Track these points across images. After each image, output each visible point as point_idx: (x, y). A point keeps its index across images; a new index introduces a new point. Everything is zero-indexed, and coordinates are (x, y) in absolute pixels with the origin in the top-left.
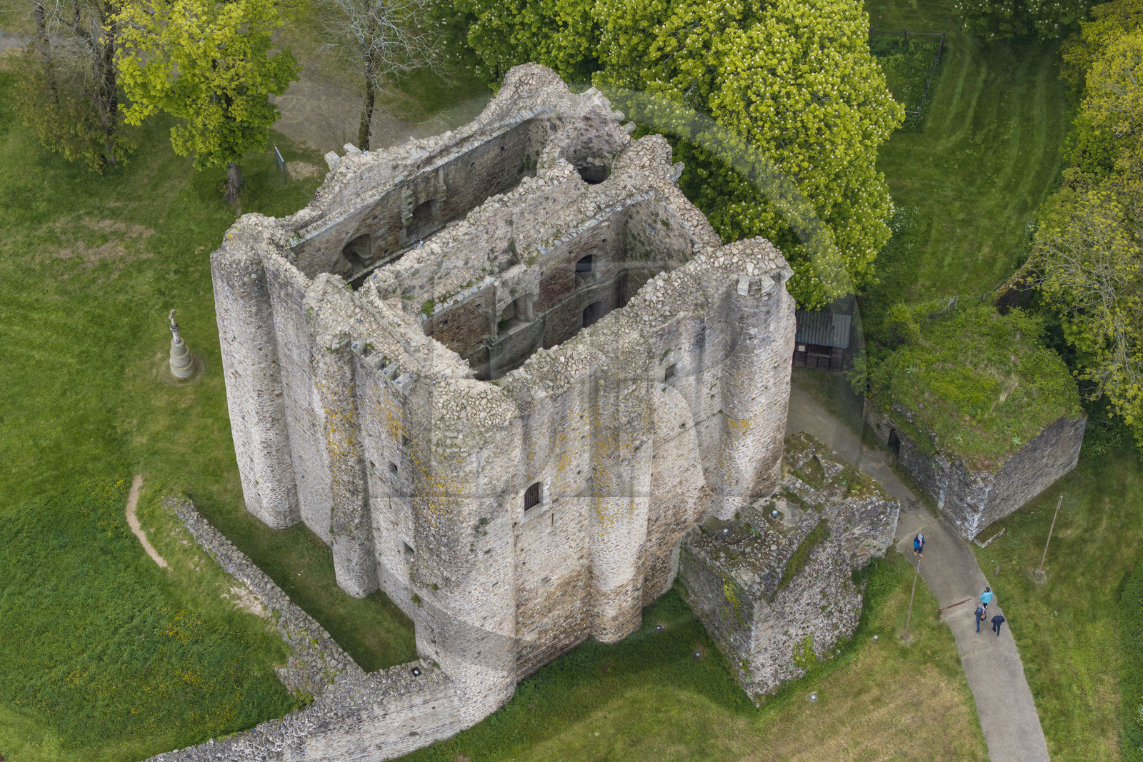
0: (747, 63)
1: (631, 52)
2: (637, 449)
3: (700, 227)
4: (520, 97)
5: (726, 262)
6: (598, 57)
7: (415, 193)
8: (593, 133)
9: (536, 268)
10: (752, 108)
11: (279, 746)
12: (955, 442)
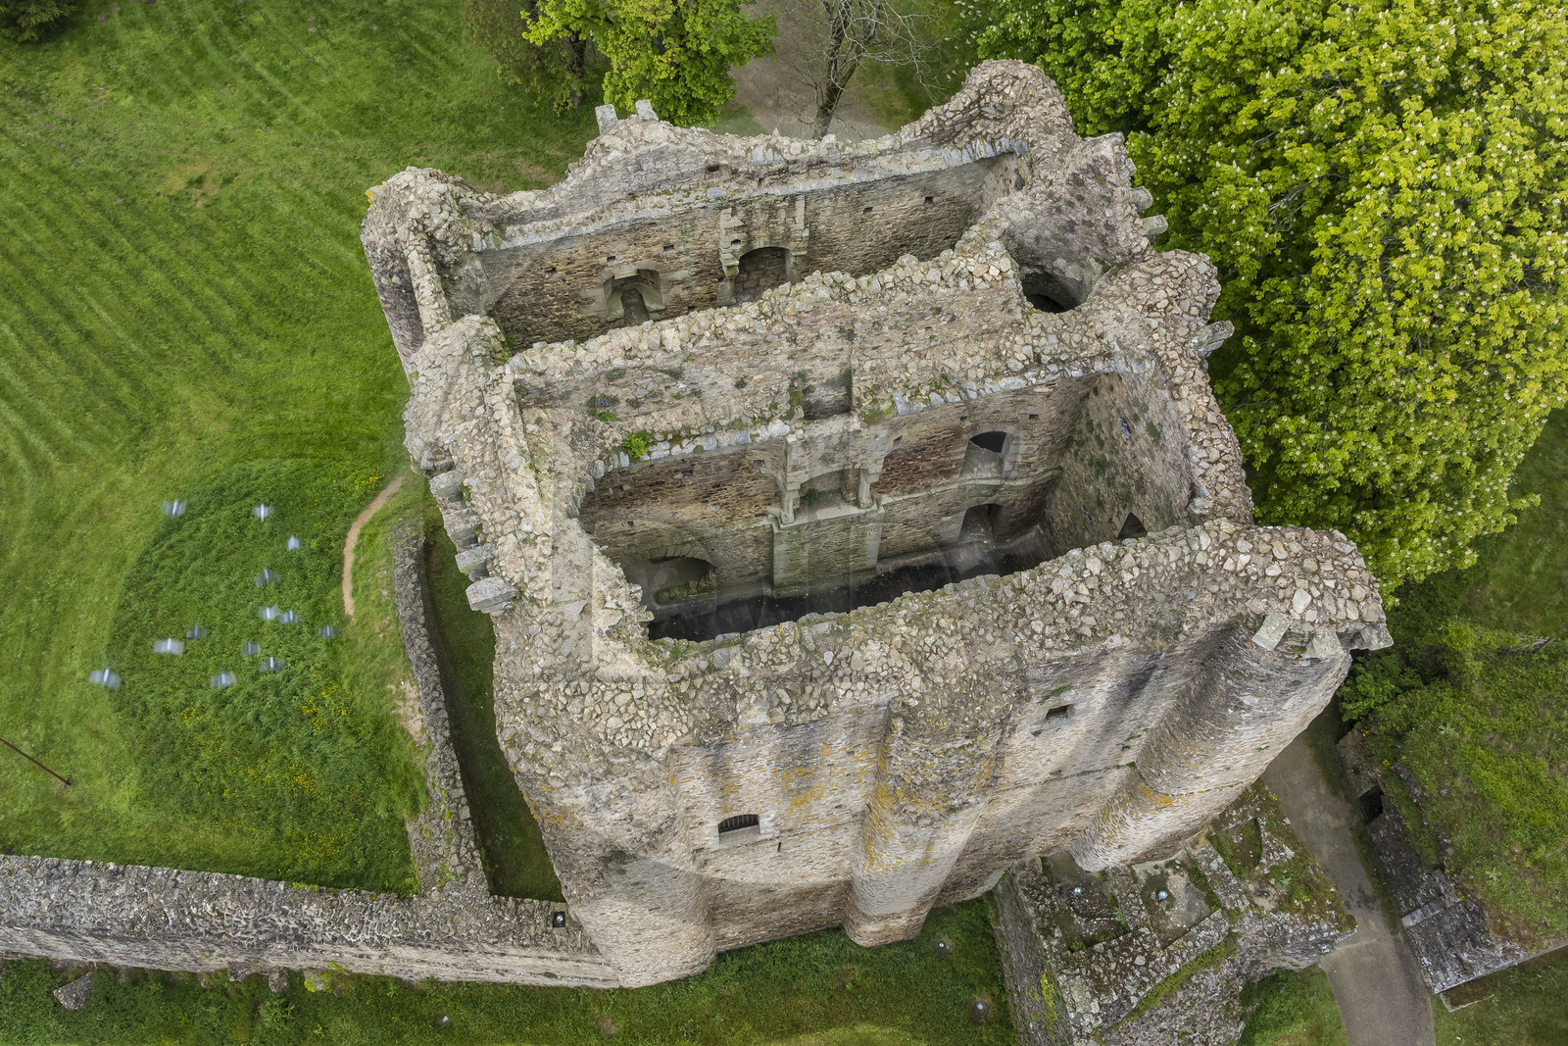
0: (1423, 173)
1: (1204, 112)
2: (952, 810)
3: (1221, 466)
4: (981, 115)
5: (1252, 569)
6: (1151, 117)
7: (745, 227)
8: (1080, 214)
9: (882, 432)
10: (1395, 263)
11: (354, 936)
12: (1485, 878)
